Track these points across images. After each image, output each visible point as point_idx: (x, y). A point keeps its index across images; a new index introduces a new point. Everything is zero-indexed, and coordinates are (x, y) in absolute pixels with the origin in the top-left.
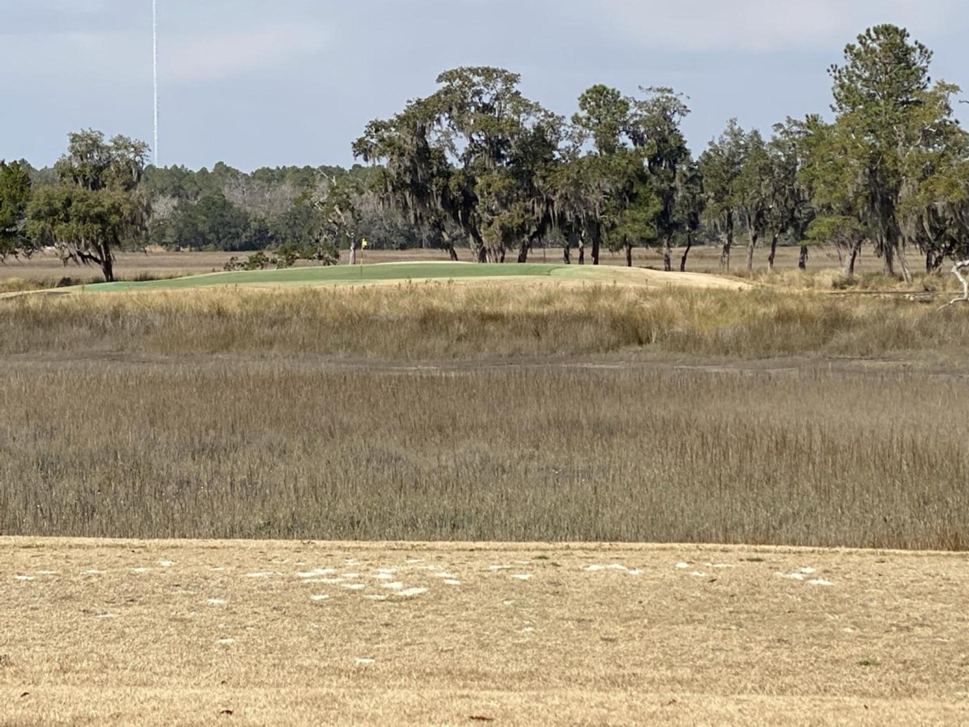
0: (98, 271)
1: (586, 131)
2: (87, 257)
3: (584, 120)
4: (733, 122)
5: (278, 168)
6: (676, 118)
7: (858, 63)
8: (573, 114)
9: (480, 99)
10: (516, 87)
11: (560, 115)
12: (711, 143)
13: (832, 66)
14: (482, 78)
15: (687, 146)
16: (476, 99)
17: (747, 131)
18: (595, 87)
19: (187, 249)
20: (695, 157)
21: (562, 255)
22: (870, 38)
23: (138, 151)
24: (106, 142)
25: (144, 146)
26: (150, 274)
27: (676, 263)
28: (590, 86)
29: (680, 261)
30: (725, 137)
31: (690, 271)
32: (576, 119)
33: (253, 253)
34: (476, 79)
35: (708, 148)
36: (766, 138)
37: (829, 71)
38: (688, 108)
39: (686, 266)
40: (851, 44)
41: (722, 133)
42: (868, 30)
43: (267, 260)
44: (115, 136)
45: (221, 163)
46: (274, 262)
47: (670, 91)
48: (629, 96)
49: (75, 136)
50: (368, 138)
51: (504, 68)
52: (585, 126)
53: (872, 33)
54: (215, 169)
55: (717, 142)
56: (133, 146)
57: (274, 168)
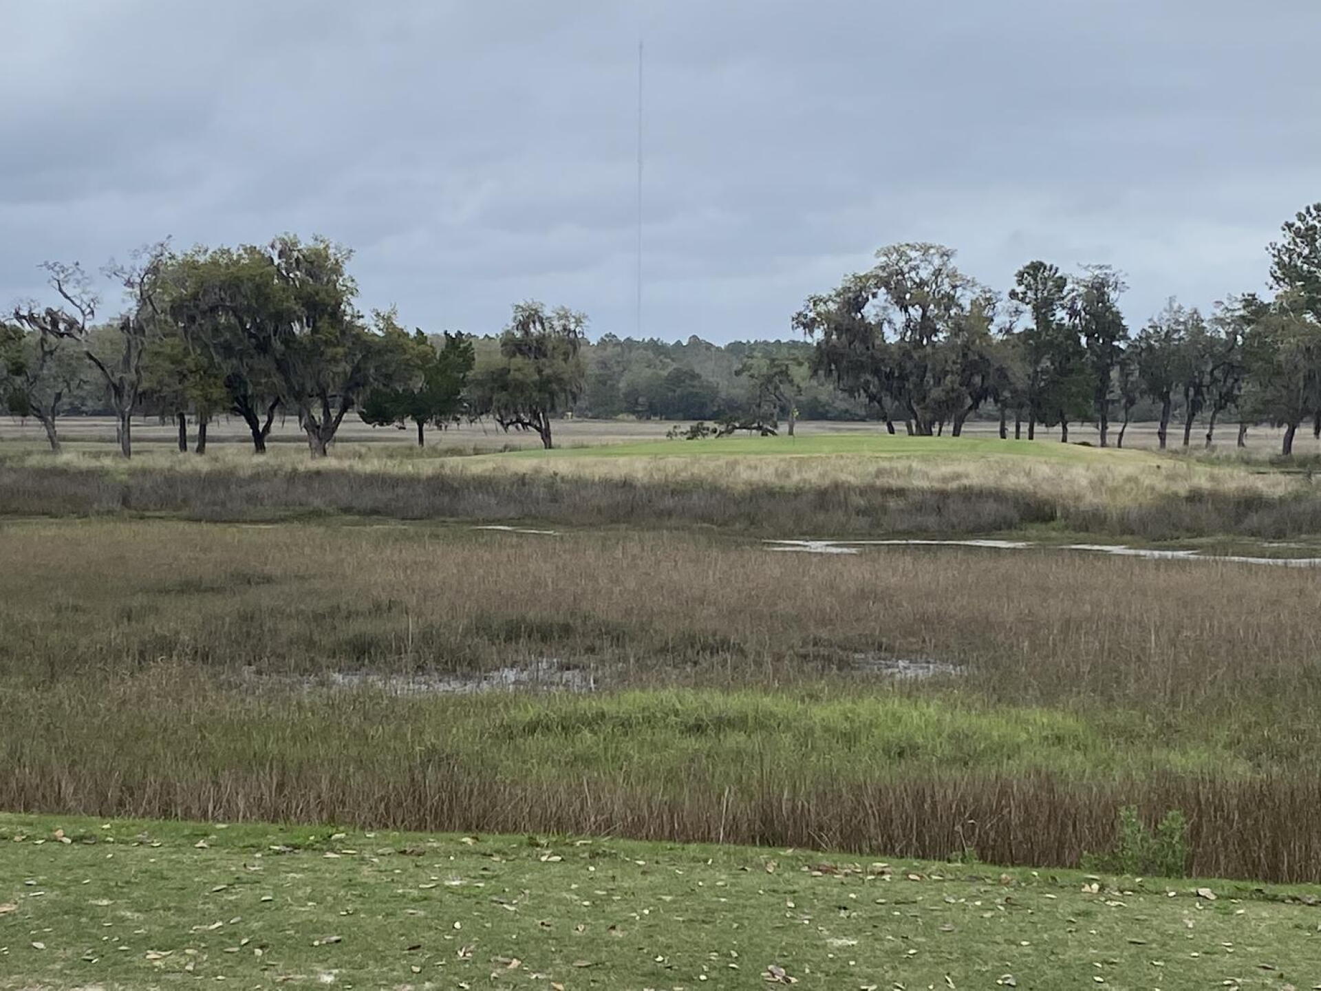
0: (537, 438)
1: (1023, 307)
2: (527, 424)
3: (1021, 296)
4: (1172, 300)
5: (748, 342)
6: (1113, 295)
7: (1298, 240)
8: (1009, 290)
9: (917, 273)
10: (953, 263)
11: (997, 291)
12: (1150, 320)
13: (1271, 244)
14: (919, 253)
15: (1124, 322)
16: (913, 274)
17: (1188, 310)
18: (1032, 263)
19: (657, 418)
20: (1133, 334)
21: (998, 429)
22: (1311, 215)
23: (578, 322)
24: (547, 312)
25: (585, 317)
26: (585, 443)
27: (1112, 440)
28: (1028, 263)
29: (1117, 437)
30: (1165, 314)
31: (1126, 447)
32: (1013, 295)
33: (695, 423)
34: (913, 254)
35: (1146, 326)
36: (1206, 315)
37: (1267, 249)
38: (1126, 285)
39: (1122, 444)
40: (1290, 222)
41: (1162, 310)
42: (1308, 209)
43: (708, 429)
44: (557, 306)
45: (694, 336)
46: (715, 431)
47: (1107, 267)
48: (1067, 272)
49: (518, 307)
50: (807, 312)
51: (942, 244)
52: (1022, 300)
53: (1312, 210)
54: (690, 343)
55: (1156, 319)
56: (574, 317)
57: (744, 341)
